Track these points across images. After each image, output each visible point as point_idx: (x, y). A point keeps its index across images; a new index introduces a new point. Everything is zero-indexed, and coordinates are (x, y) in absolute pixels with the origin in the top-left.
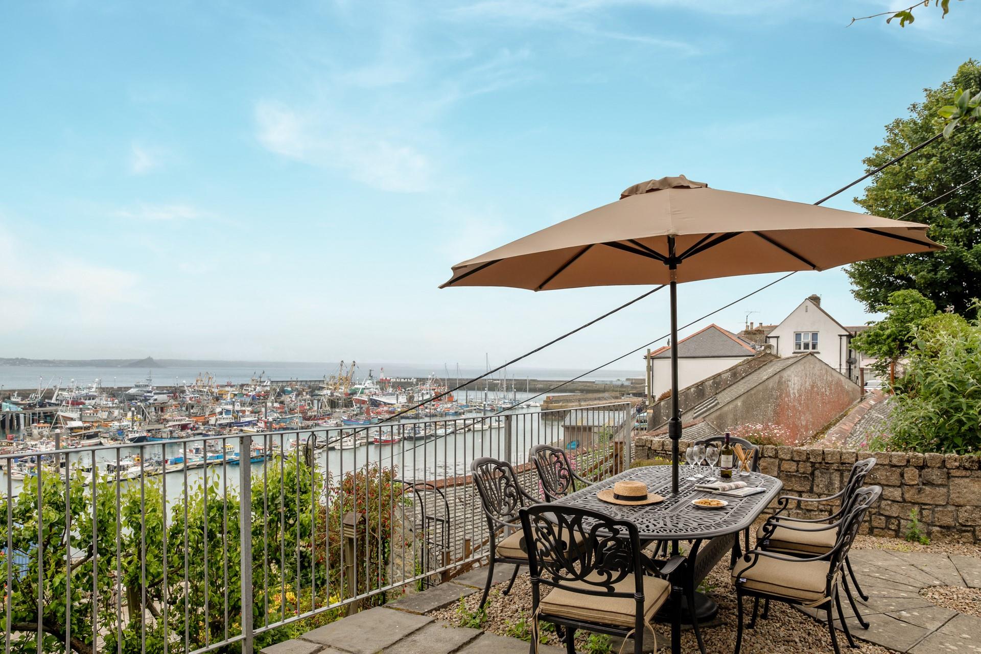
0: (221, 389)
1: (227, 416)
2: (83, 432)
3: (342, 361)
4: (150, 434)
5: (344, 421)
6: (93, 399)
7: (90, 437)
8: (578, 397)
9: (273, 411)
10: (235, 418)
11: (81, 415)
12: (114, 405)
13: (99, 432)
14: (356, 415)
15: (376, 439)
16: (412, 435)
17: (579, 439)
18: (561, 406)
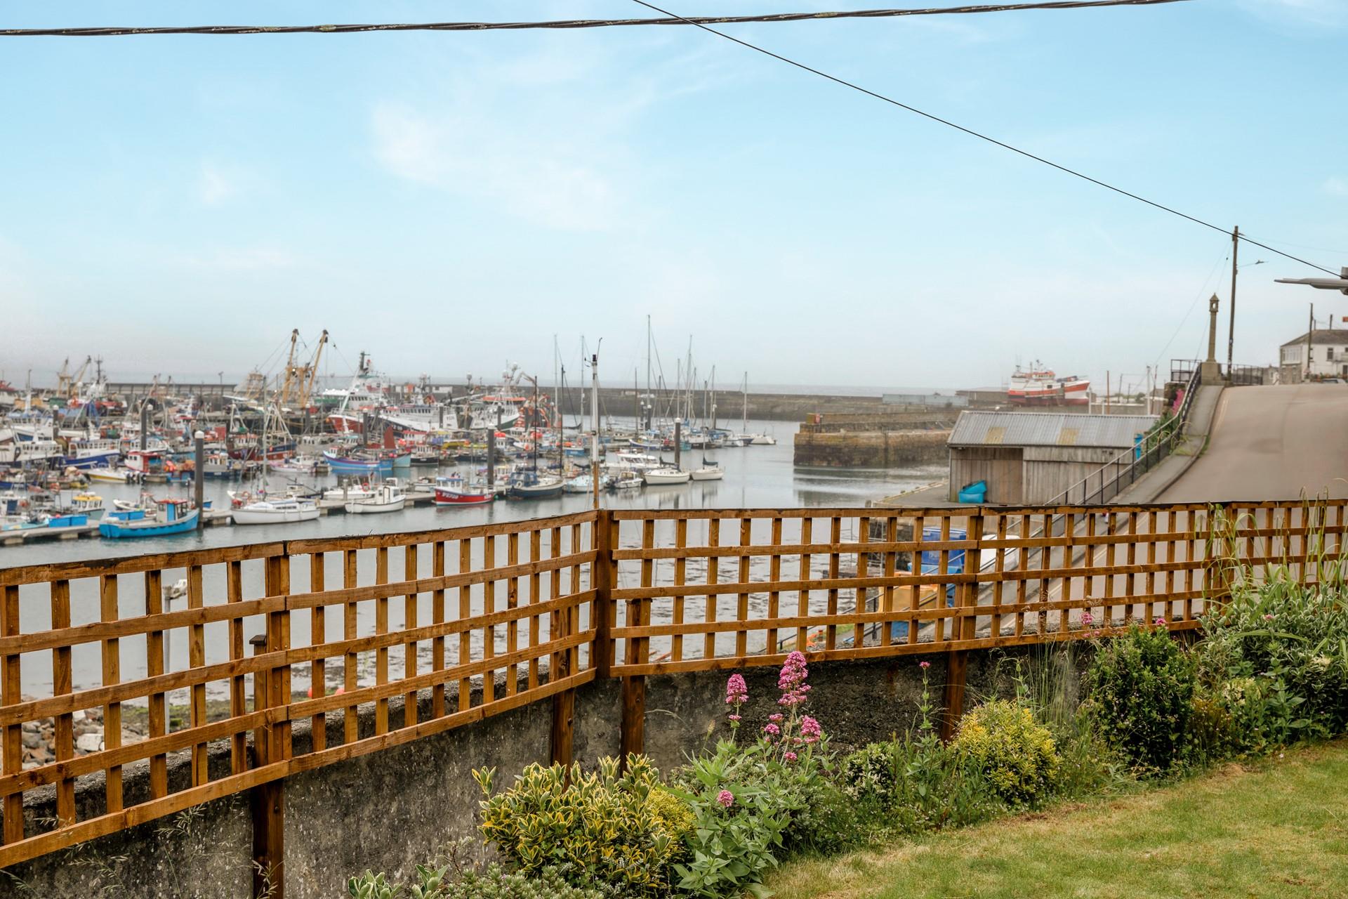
1: (43, 443)
3: (297, 331)
5: (330, 461)
8: (878, 420)
10: (65, 448)
15: (441, 492)
16: (520, 486)
17: (989, 479)
18: (845, 438)
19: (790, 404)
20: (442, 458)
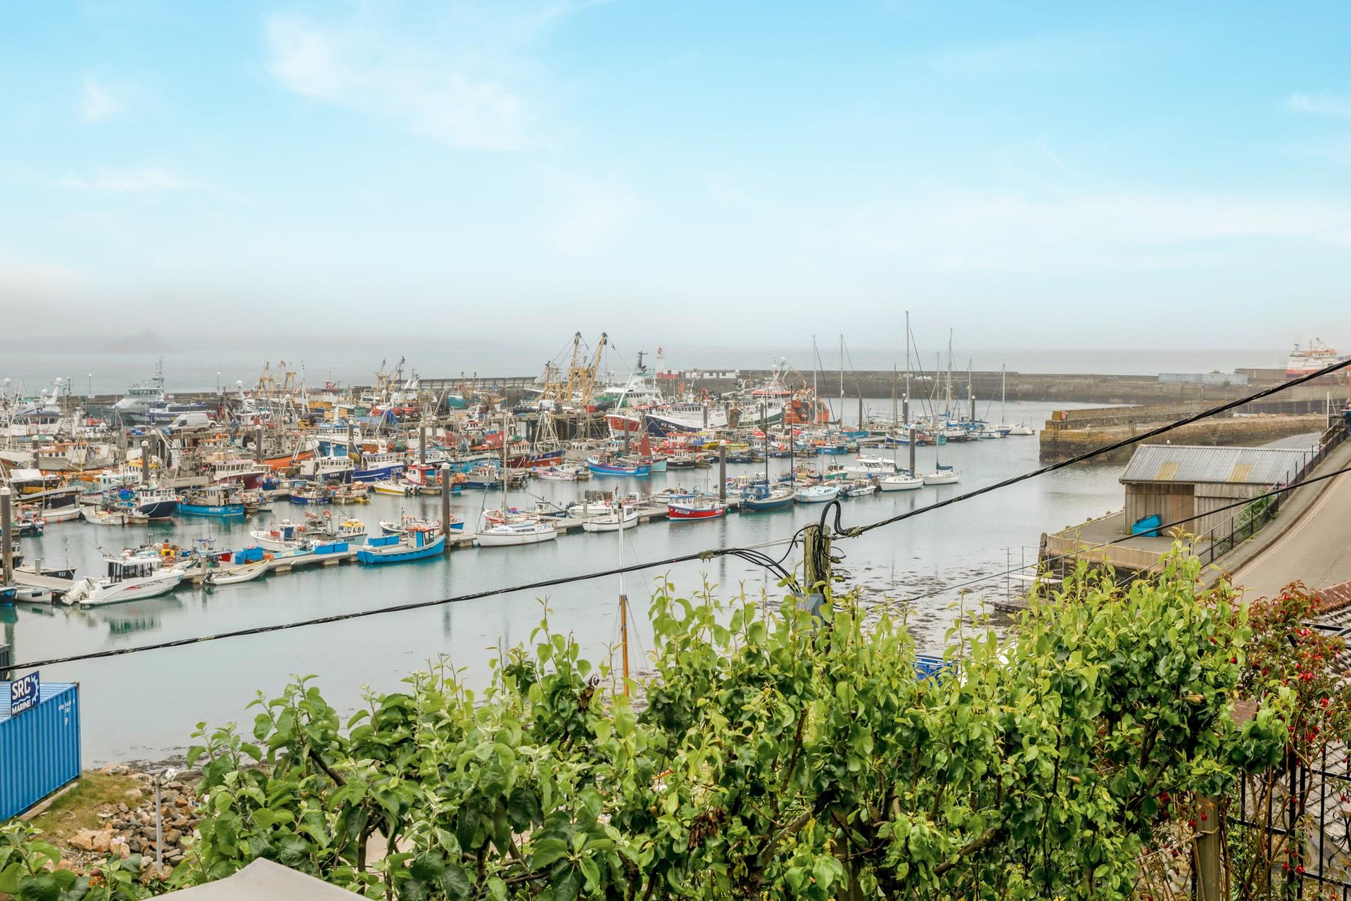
0: (314, 398)
1: (340, 458)
2: (43, 492)
3: (578, 334)
4: (181, 498)
5: (592, 468)
6: (52, 421)
7: (58, 503)
8: (1128, 414)
9: (436, 445)
10: (357, 462)
11: (36, 455)
12: (98, 435)
13: (77, 492)
14: (619, 454)
15: (674, 508)
16: (752, 500)
17: (1163, 513)
18: (1089, 435)
19: (1065, 384)
20: (697, 461)
